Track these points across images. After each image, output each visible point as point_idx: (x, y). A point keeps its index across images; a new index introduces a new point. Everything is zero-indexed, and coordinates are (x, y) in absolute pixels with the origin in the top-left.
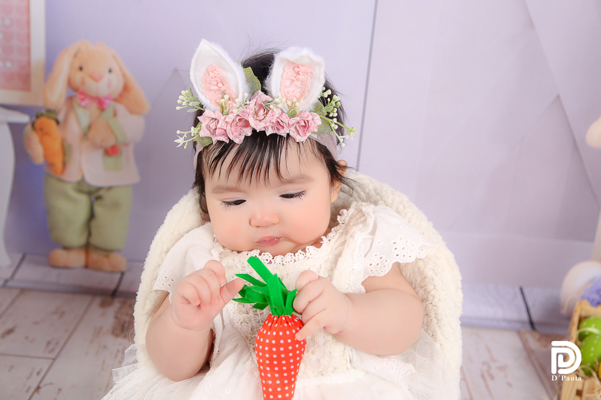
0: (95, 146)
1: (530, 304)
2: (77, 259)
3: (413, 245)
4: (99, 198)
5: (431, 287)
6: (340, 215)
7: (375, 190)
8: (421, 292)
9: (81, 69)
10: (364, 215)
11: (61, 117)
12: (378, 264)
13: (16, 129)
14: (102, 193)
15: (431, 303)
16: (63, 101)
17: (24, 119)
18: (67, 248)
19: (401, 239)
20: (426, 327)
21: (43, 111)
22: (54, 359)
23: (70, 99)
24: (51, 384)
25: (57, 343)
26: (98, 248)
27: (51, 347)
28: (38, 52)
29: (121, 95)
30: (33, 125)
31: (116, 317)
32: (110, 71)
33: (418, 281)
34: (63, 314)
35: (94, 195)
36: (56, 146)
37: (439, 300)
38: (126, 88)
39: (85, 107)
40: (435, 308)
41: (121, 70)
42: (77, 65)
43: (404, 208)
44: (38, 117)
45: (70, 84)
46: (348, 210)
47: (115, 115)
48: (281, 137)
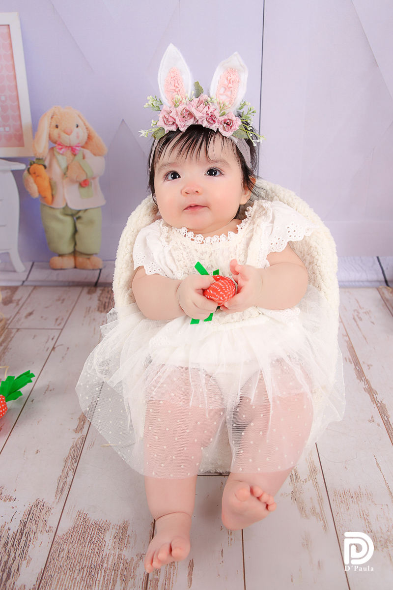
0: (72, 181)
1: (384, 268)
2: (69, 262)
3: (301, 228)
4: (79, 218)
5: (315, 254)
6: (247, 211)
7: (271, 189)
8: (308, 258)
9: (57, 127)
10: (264, 210)
11: (47, 163)
12: (277, 243)
13: (17, 174)
14: (80, 214)
15: (316, 265)
16: (47, 151)
17: (22, 167)
18: (60, 255)
19: (292, 224)
20: (314, 282)
21: (35, 160)
22: (62, 329)
23: (52, 149)
24: (62, 345)
25: (62, 319)
26: (81, 254)
27: (58, 322)
28: (26, 118)
29: (86, 143)
30: (28, 170)
31: (99, 300)
32: (77, 126)
33: (306, 251)
34: (64, 300)
35: (76, 216)
36: (46, 184)
37: (322, 262)
38: (89, 137)
39: (62, 154)
40: (319, 267)
41: (85, 124)
42: (54, 124)
43: (292, 200)
44: (31, 165)
45: (50, 138)
46: (252, 207)
47: (84, 158)
48: (212, 131)
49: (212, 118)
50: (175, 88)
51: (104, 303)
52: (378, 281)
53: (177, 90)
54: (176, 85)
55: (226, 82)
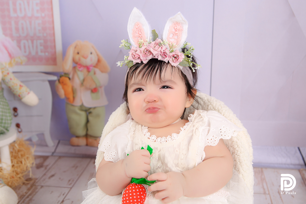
0: (87, 89)
1: (304, 156)
2: (82, 142)
3: (230, 130)
4: (90, 113)
5: (236, 146)
6: (189, 117)
7: (208, 100)
8: (231, 149)
9: (78, 53)
10: (202, 117)
11: (71, 76)
12: (211, 139)
13: (52, 83)
14: (91, 110)
15: (236, 154)
16: (71, 68)
17: (55, 78)
18: (78, 137)
20: (235, 167)
21: (63, 74)
22: (71, 188)
23: (74, 68)
24: (69, 199)
25: (73, 181)
26: (91, 136)
27: (70, 182)
28: (59, 47)
29: (97, 64)
30: (59, 81)
32: (91, 53)
33: (230, 144)
34: (77, 167)
35: (88, 111)
36: (70, 90)
37: (240, 153)
38: (99, 61)
39: (81, 71)
40: (238, 156)
41: (96, 52)
42: (76, 52)
43: (221, 108)
44: (61, 77)
45: (74, 61)
46: (193, 114)
47: (95, 73)
48: (165, 62)
49: (165, 54)
50: (139, 35)
52: (299, 165)
53: (141, 36)
54: (140, 33)
55: (174, 30)
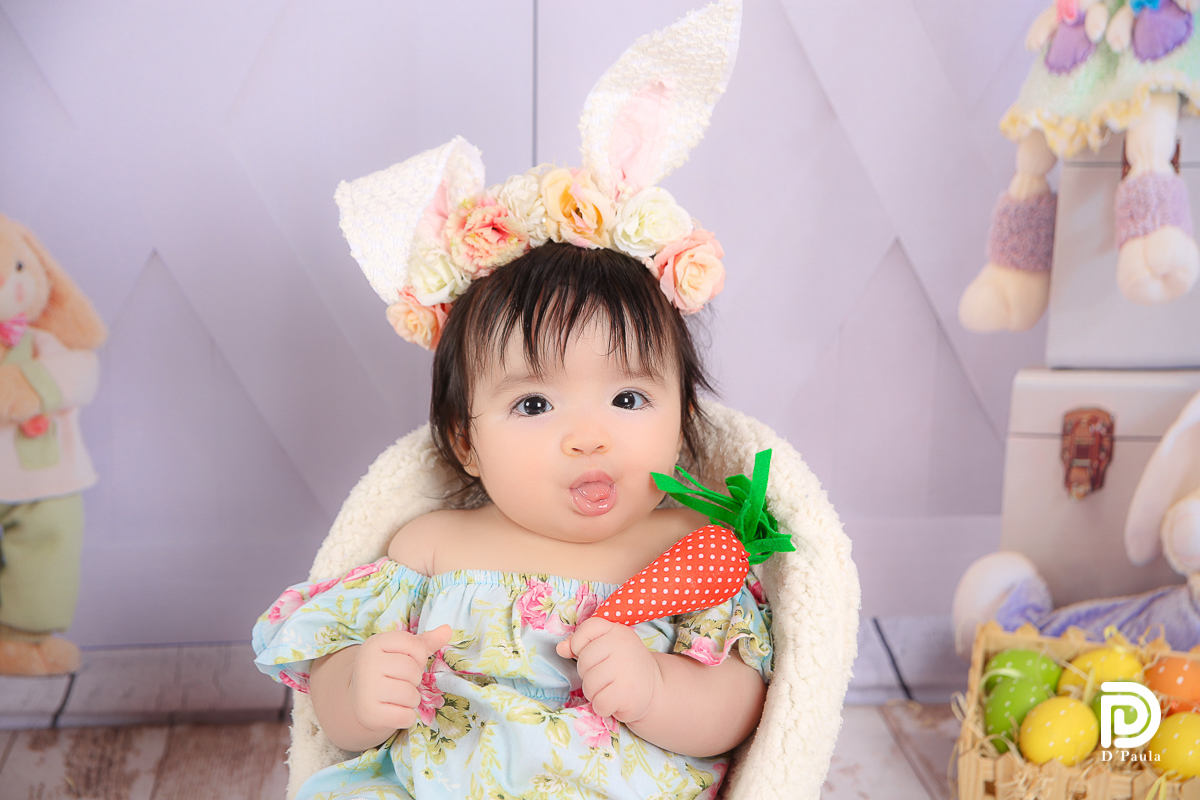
1: (896, 651)
4: (12, 527)
26: (16, 631)
29: (45, 313)
32: (20, 267)
38: (55, 298)
47: (35, 354)
51: (84, 771)
